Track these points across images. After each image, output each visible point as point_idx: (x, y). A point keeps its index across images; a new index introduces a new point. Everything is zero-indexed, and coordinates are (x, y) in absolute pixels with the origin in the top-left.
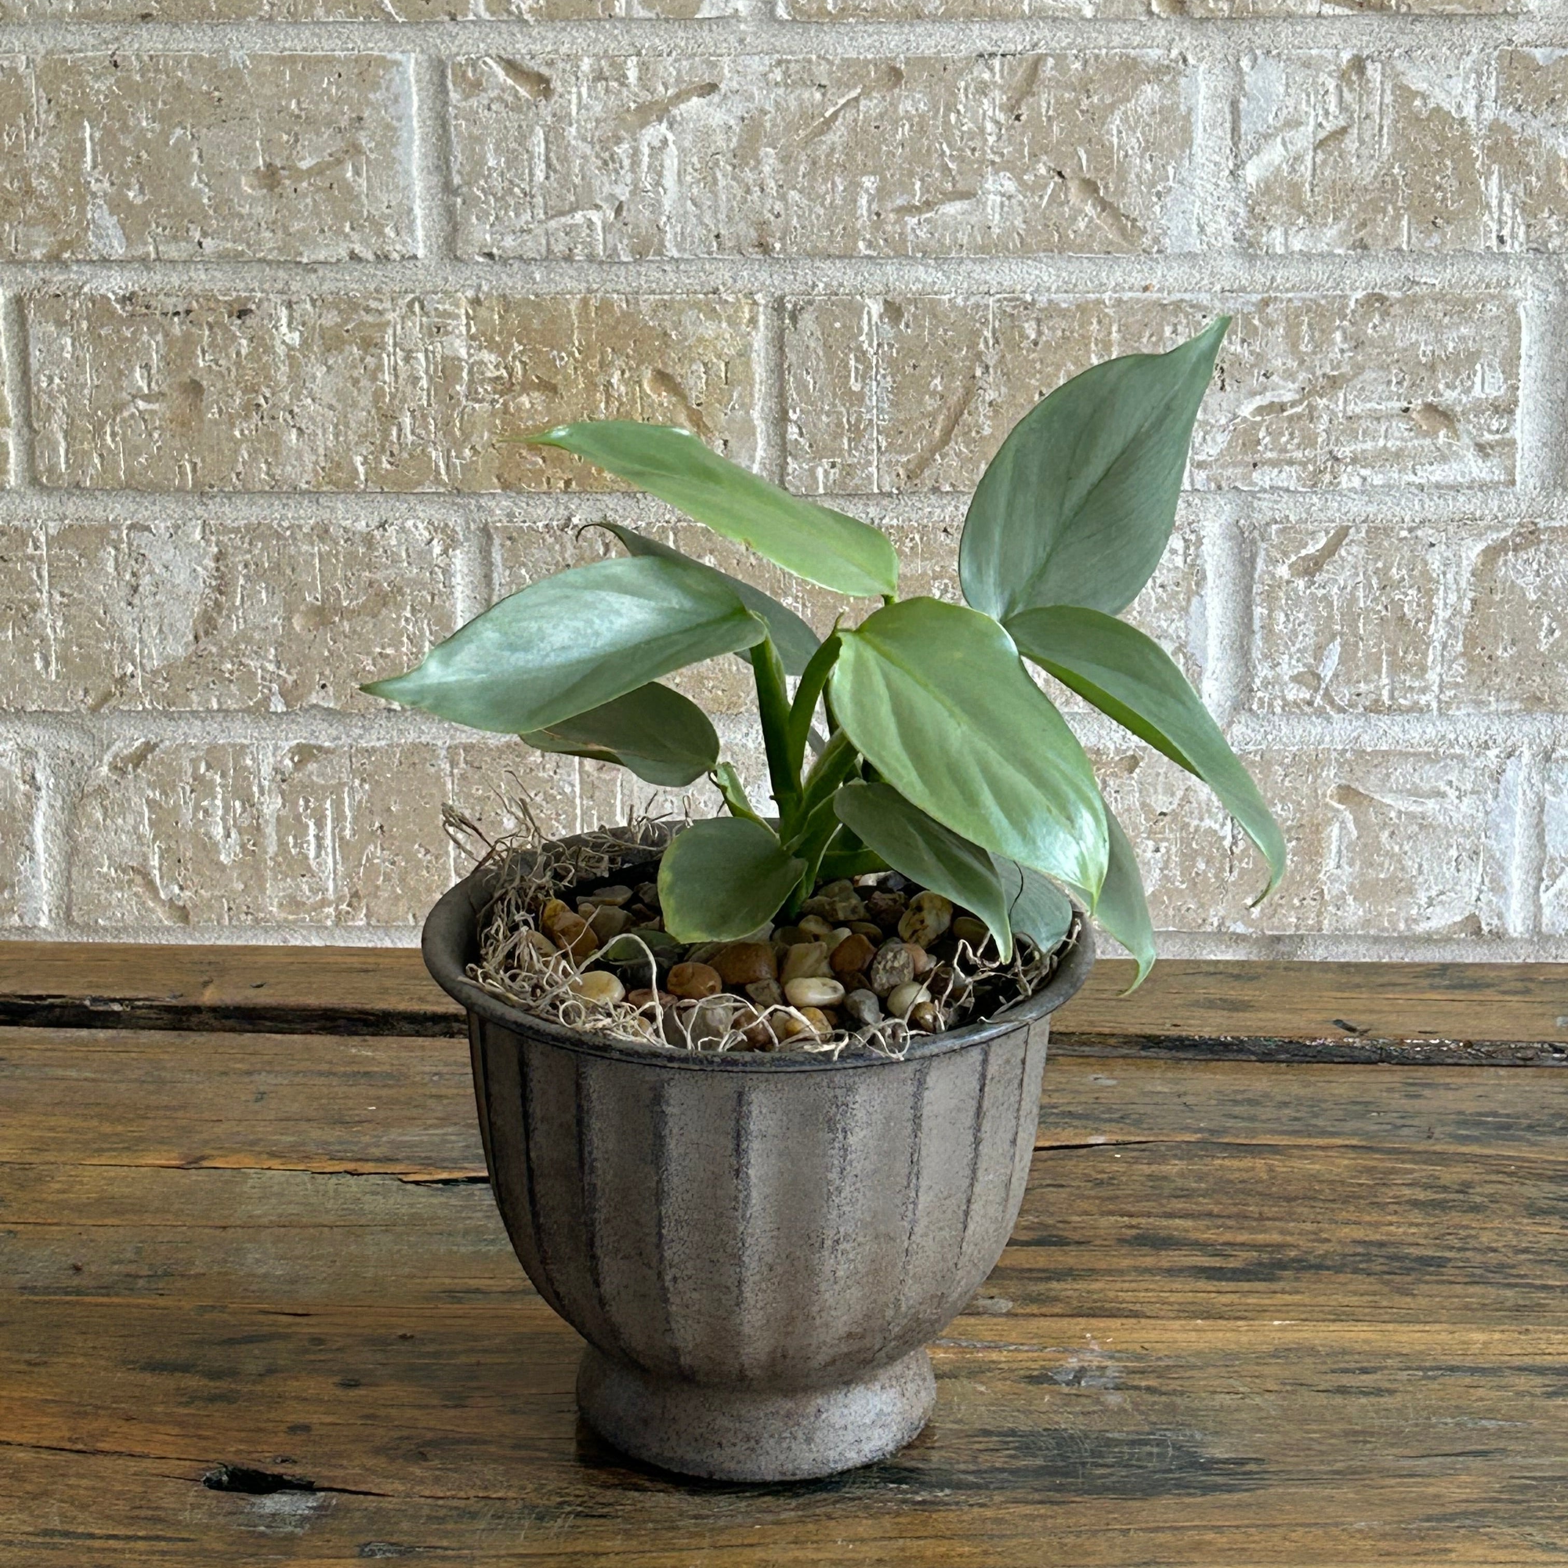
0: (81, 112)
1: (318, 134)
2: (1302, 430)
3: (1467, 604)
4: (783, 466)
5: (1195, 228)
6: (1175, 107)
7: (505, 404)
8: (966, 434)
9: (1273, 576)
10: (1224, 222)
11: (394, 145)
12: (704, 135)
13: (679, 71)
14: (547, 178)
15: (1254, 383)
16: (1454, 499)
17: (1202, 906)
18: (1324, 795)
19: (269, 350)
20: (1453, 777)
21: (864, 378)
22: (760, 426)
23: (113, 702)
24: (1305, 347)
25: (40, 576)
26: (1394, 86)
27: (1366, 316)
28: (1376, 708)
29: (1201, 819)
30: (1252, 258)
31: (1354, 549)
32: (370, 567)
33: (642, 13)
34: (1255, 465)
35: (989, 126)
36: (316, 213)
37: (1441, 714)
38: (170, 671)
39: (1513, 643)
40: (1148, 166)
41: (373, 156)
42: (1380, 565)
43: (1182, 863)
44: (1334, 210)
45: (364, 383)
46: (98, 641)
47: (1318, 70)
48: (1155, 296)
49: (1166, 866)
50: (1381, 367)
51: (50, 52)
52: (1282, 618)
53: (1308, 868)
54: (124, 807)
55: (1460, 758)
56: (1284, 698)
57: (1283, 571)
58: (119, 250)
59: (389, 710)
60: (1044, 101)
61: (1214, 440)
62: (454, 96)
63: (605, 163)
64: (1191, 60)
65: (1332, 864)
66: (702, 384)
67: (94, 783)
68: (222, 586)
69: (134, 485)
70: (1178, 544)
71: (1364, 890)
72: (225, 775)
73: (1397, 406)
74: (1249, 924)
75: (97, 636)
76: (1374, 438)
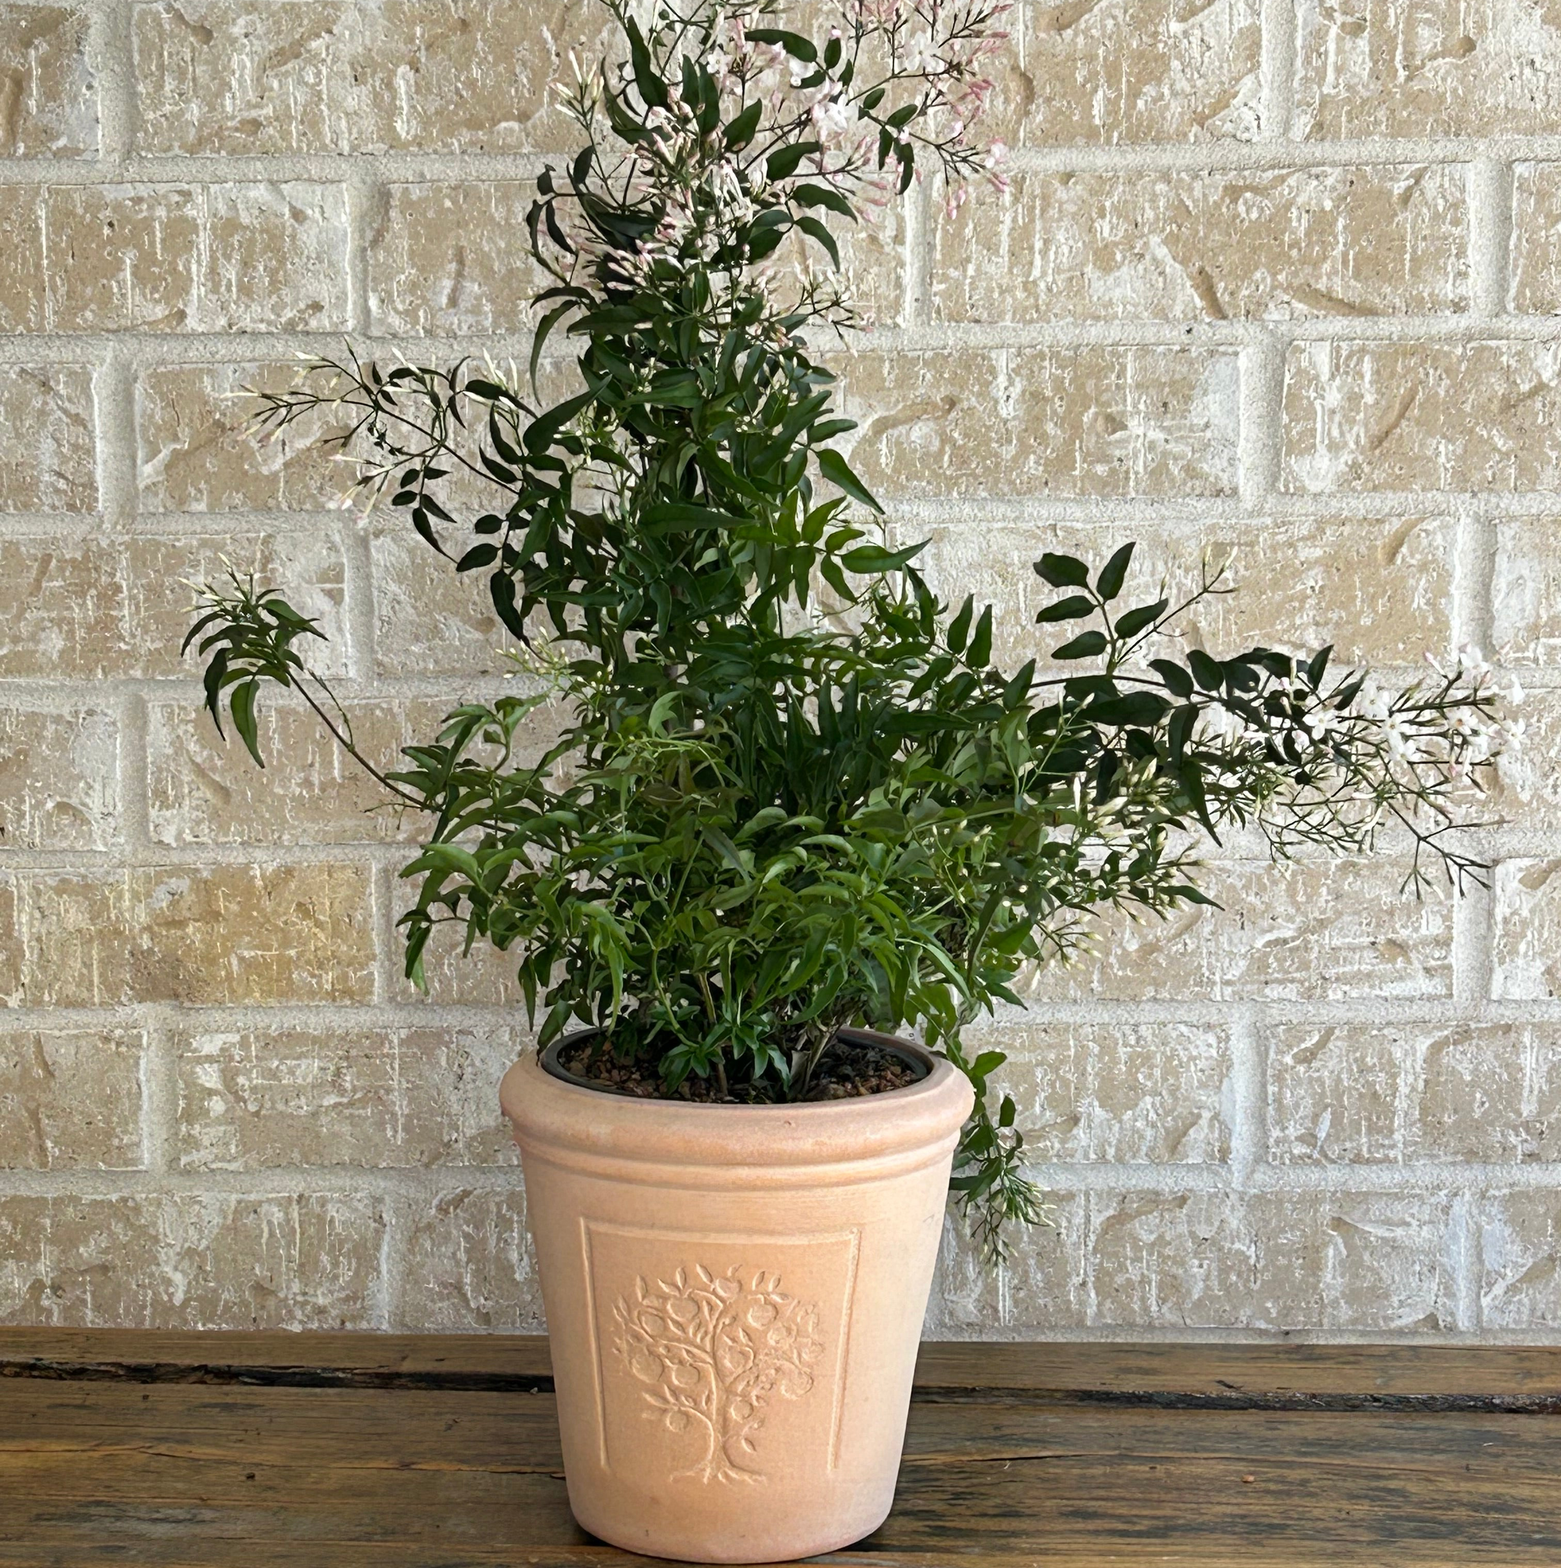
2: (1298, 957)
3: (1421, 1085)
9: (1281, 1063)
15: (1266, 923)
16: (1410, 1007)
17: (1234, 1308)
18: (1322, 1225)
20: (1415, 1210)
23: (442, 1160)
24: (1301, 898)
25: (393, 1069)
28: (1358, 1160)
29: (1233, 1243)
31: (1339, 1043)
34: (1266, 983)
37: (1405, 1164)
38: (483, 1136)
39: (1455, 1112)
42: (1358, 1055)
43: (1219, 1275)
46: (432, 1115)
49: (1207, 1278)
50: (1355, 913)
51: (416, 697)
52: (1288, 1095)
53: (1311, 1279)
54: (447, 1237)
55: (1419, 1197)
56: (1290, 1153)
57: (1288, 1060)
61: (1236, 964)
65: (1329, 1276)
67: (425, 1221)
69: (463, 1002)
70: (1212, 1039)
71: (1353, 1296)
72: (519, 1214)
73: (1367, 940)
74: (1269, 1321)
75: (432, 1112)
76: (1351, 964)
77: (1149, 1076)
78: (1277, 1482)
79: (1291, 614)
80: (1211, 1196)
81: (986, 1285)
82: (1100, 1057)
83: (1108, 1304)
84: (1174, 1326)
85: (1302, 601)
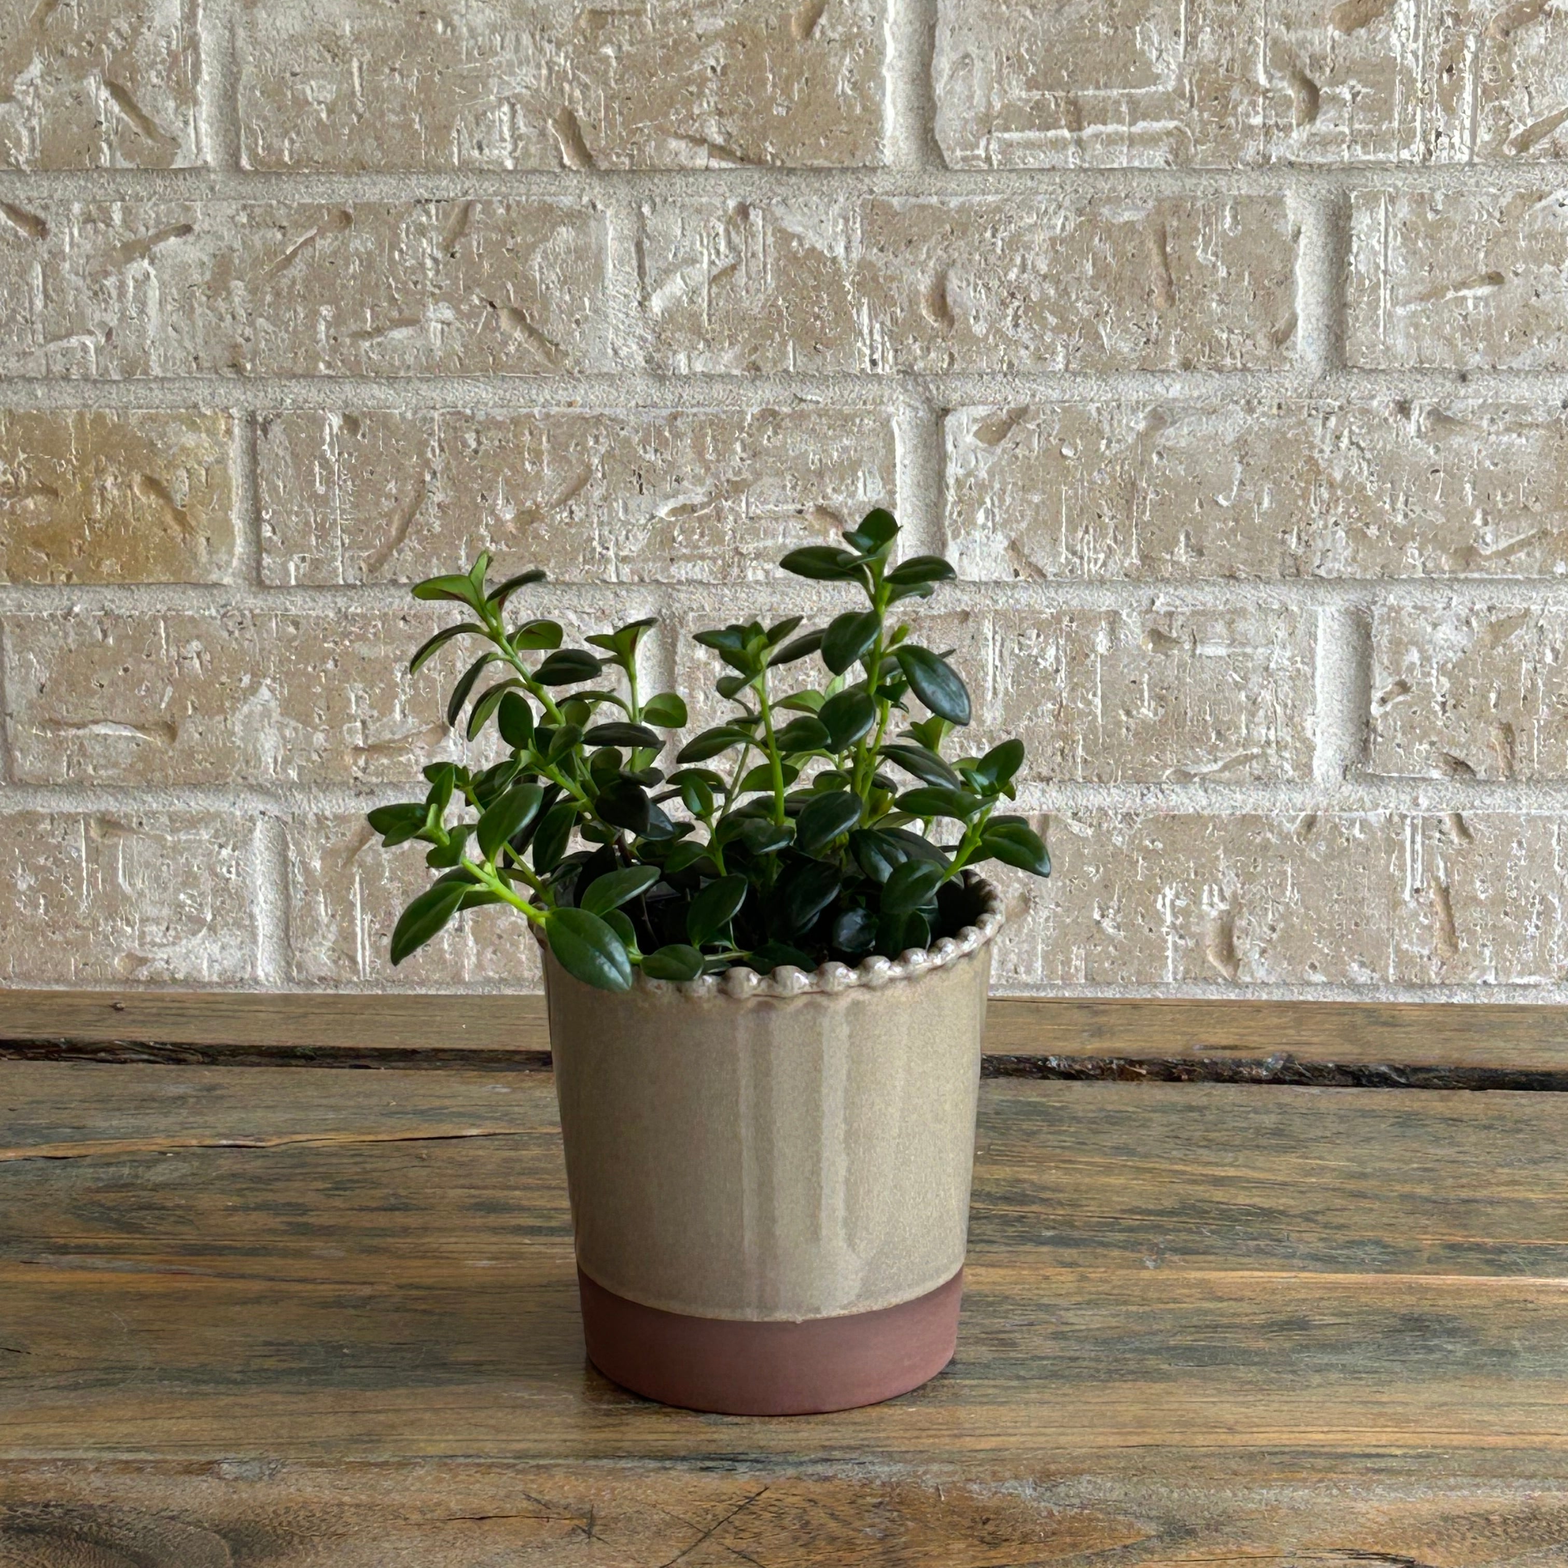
2: (710, 529)
4: (259, 562)
5: (610, 351)
6: (587, 247)
7: (13, 506)
8: (418, 532)
9: (692, 659)
10: (635, 347)
12: (183, 269)
13: (157, 215)
14: (46, 306)
15: (669, 485)
21: (327, 483)
22: (238, 525)
24: (710, 456)
26: (774, 230)
27: (761, 429)
30: (662, 379)
33: (127, 165)
34: (672, 560)
35: (429, 263)
40: (567, 298)
44: (729, 337)
47: (709, 215)
48: (578, 410)
50: (777, 474)
52: (701, 697)
60: (475, 241)
61: (635, 536)
63: (96, 294)
64: (600, 206)
66: (186, 488)
73: (792, 507)
76: (774, 536)
79: (688, 103)
81: (341, 931)
82: (471, 651)
83: (489, 955)
85: (701, 85)
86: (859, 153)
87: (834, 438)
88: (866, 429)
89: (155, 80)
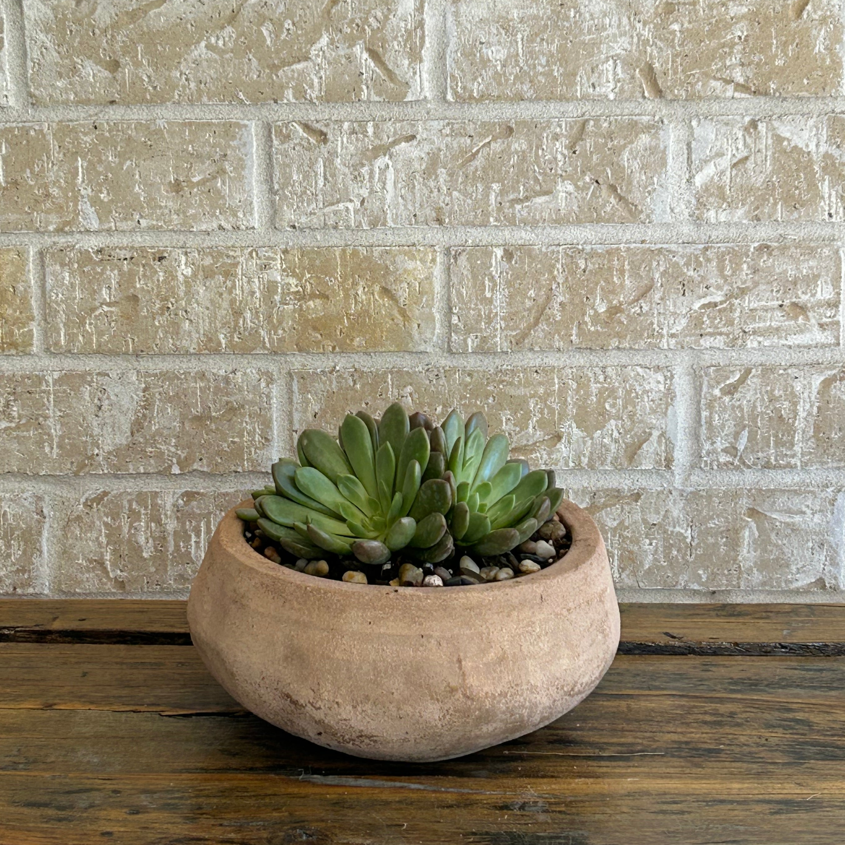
0: (77, 152)
1: (203, 163)
2: (726, 316)
3: (815, 409)
4: (449, 338)
5: (669, 211)
6: (657, 147)
7: (301, 306)
9: (712, 395)
10: (684, 207)
11: (243, 169)
12: (409, 162)
13: (395, 129)
14: (325, 185)
15: (702, 290)
16: (808, 353)
17: (675, 574)
18: (740, 513)
19: (175, 278)
20: (809, 503)
21: (493, 290)
22: (437, 316)
23: (87, 469)
24: (728, 272)
25: (49, 401)
26: (773, 135)
27: (760, 256)
28: (767, 466)
29: (674, 527)
30: (699, 226)
31: (755, 380)
32: (227, 394)
33: (377, 99)
34: (701, 335)
35: (559, 157)
36: (201, 205)
37: (802, 469)
38: (118, 452)
39: (840, 430)
40: (644, 177)
41: (232, 175)
42: (769, 388)
43: (664, 551)
44: (742, 200)
45: (225, 295)
46: (79, 436)
47: (733, 126)
48: (648, 246)
49: (656, 553)
50: (768, 283)
51: (61, 121)
52: (717, 418)
53: (732, 553)
54: (91, 527)
55: (813, 492)
56: (718, 461)
57: (717, 392)
58: (95, 225)
59: (236, 472)
60: (589, 143)
61: (679, 321)
62: (276, 142)
63: (356, 177)
64: (666, 122)
65: (745, 551)
66: (406, 294)
67: (75, 514)
68: (148, 405)
69: (100, 352)
70: (661, 378)
71: (763, 565)
72: (146, 508)
73: (777, 303)
74: (700, 584)
75: (79, 434)
76: (764, 321)
77: (613, 406)
78: (711, 714)
79: (723, 58)
80: (659, 493)
82: (577, 391)
84: (631, 588)
85: (732, 47)
86: (827, 89)
87: (804, 261)
88: (823, 255)
89: (396, 47)
